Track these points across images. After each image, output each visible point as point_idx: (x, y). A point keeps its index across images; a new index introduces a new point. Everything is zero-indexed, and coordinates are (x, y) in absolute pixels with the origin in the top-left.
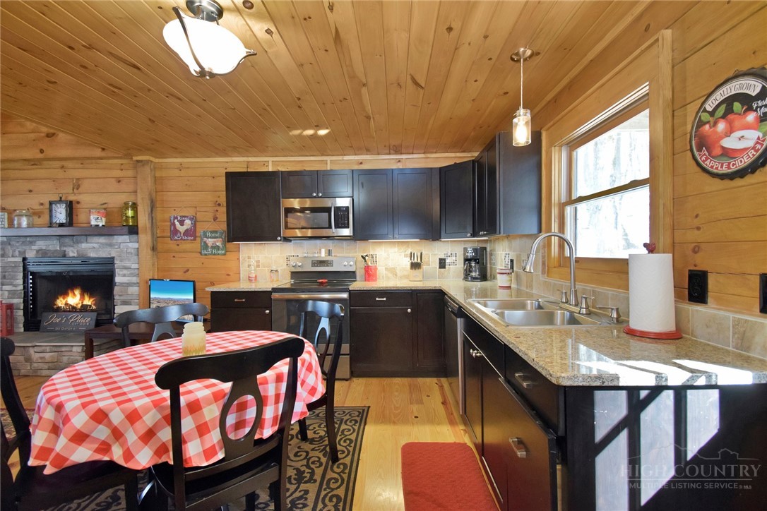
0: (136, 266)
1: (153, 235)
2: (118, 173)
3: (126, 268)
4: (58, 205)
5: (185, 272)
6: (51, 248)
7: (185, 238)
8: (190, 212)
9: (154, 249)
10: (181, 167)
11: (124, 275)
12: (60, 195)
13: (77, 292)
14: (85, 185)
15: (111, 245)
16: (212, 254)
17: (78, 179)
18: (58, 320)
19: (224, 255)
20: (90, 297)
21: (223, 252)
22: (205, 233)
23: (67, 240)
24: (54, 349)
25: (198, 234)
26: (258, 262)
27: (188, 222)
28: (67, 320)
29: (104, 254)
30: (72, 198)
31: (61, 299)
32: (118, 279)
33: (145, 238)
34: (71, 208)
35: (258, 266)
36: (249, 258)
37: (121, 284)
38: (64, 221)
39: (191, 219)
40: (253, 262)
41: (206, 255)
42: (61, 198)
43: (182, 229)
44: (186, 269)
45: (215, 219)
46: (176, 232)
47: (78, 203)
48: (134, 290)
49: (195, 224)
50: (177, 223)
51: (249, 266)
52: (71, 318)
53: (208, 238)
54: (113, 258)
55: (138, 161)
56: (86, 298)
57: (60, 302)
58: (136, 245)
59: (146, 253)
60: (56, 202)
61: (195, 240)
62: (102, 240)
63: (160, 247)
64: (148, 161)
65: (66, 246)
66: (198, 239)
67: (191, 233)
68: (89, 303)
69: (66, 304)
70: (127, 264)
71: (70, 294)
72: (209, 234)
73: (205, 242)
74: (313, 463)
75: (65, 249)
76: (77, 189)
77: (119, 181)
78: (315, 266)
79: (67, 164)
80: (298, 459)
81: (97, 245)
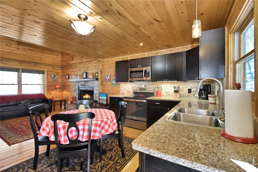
0: (97, 89)
1: (101, 80)
2: (95, 64)
3: (96, 89)
5: (108, 91)
6: (83, 84)
7: (108, 81)
8: (109, 74)
9: (101, 84)
10: (108, 61)
11: (96, 91)
12: (85, 71)
13: (87, 95)
14: (89, 68)
15: (93, 83)
19: (117, 86)
20: (90, 96)
21: (117, 85)
22: (112, 80)
23: (86, 82)
25: (111, 80)
26: (125, 88)
27: (109, 77)
29: (92, 85)
30: (87, 71)
31: (84, 96)
32: (94, 92)
33: (100, 81)
34: (87, 73)
35: (125, 90)
36: (123, 87)
38: (85, 77)
39: (109, 76)
40: (124, 89)
41: (113, 86)
43: (107, 79)
44: (108, 90)
46: (106, 79)
47: (88, 72)
48: (97, 95)
49: (110, 77)
50: (106, 77)
53: (113, 81)
54: (94, 86)
55: (98, 61)
56: (89, 96)
57: (84, 97)
58: (98, 83)
59: (100, 85)
60: (84, 73)
61: (110, 82)
63: (103, 84)
64: (100, 60)
66: (111, 81)
67: (109, 80)
68: (89, 97)
69: (85, 97)
71: (86, 95)
72: (113, 80)
73: (112, 82)
74: (117, 155)
75: (85, 84)
77: (95, 67)
78: (140, 90)
79: (86, 63)
80: (114, 152)
81: (91, 83)
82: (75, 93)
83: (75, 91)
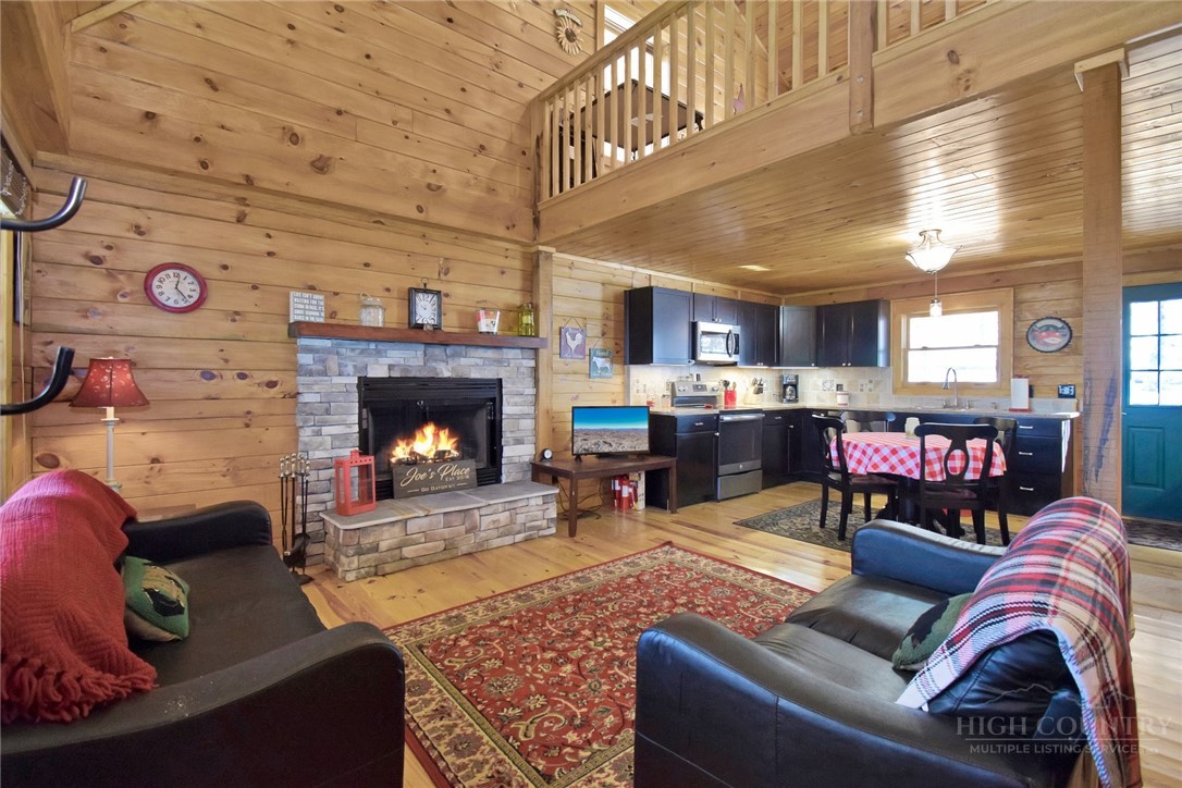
0: (532, 391)
2: (500, 261)
3: (517, 394)
4: (421, 295)
5: (573, 400)
7: (575, 356)
8: (580, 324)
11: (516, 404)
12: (425, 281)
14: (457, 269)
15: (499, 362)
16: (600, 377)
17: (446, 259)
18: (422, 477)
19: (611, 378)
21: (611, 374)
23: (437, 352)
24: (507, 506)
25: (586, 352)
26: (645, 386)
27: (578, 336)
28: (438, 476)
29: (489, 373)
30: (439, 288)
31: (403, 444)
32: (506, 410)
35: (644, 392)
36: (637, 382)
37: (510, 416)
39: (582, 333)
41: (594, 378)
42: (425, 285)
43: (573, 344)
44: (574, 396)
45: (604, 334)
46: (566, 347)
47: (447, 295)
48: (528, 424)
49: (584, 339)
50: (568, 337)
51: (638, 391)
52: (442, 471)
53: (598, 357)
54: (500, 380)
57: (401, 451)
58: (532, 363)
60: (418, 290)
61: (583, 358)
62: (490, 354)
64: (551, 254)
65: (435, 361)
66: (588, 358)
67: (581, 350)
68: (448, 448)
70: (519, 387)
72: (598, 353)
73: (594, 363)
75: (434, 364)
76: (446, 274)
77: (503, 273)
78: (695, 391)
79: (430, 232)
81: (480, 362)
82: (319, 433)
83: (328, 412)
